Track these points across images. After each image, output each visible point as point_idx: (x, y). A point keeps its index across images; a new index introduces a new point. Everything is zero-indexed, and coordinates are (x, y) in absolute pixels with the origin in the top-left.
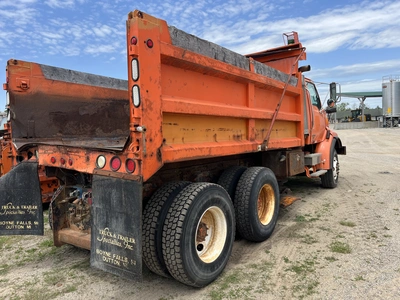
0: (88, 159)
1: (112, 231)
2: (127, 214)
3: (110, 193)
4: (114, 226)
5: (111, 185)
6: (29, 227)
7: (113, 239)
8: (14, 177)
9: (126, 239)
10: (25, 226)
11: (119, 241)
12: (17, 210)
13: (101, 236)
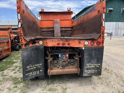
0: (80, 43)
1: (92, 64)
2: (98, 58)
3: (92, 52)
4: (92, 62)
5: (92, 50)
6: (38, 73)
7: (92, 66)
8: (31, 53)
9: (97, 65)
10: (37, 73)
11: (94, 66)
12: (33, 67)
13: (87, 66)
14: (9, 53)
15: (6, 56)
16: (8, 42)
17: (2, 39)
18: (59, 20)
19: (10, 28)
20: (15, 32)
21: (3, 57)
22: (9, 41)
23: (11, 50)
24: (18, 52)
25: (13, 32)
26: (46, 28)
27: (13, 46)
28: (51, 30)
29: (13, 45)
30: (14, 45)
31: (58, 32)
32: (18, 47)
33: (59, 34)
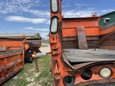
14: (21, 67)
15: (18, 71)
16: (21, 54)
17: (15, 51)
18: (83, 27)
19: (25, 38)
20: (29, 43)
21: (15, 73)
22: (22, 52)
23: (24, 63)
24: (31, 64)
25: (28, 43)
26: (66, 37)
27: (26, 58)
28: (72, 39)
29: (26, 56)
30: (28, 57)
31: (83, 42)
32: (31, 59)
33: (85, 44)
